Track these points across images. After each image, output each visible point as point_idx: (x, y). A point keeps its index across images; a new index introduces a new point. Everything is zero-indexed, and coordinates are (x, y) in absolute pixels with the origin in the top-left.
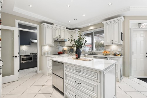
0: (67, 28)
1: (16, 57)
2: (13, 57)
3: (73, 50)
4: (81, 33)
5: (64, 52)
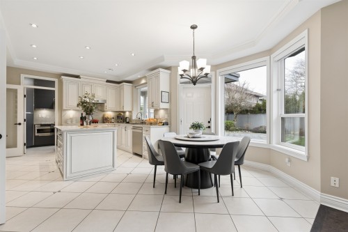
0: (108, 81)
1: (20, 124)
2: (16, 124)
3: (121, 118)
4: (134, 89)
5: (105, 120)
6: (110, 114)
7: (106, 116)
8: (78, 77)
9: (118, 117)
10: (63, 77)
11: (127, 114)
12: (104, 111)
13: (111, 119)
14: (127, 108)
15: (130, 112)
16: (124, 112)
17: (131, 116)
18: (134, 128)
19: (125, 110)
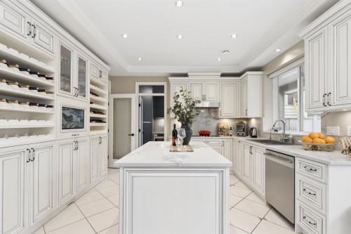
0: (223, 75)
1: (133, 135)
2: (130, 135)
3: (243, 129)
4: (266, 79)
5: (220, 131)
6: (226, 123)
7: (221, 126)
8: (186, 75)
9: (238, 127)
10: (170, 78)
11: (253, 123)
12: (218, 119)
13: (228, 130)
14: (253, 112)
15: (258, 119)
16: (248, 119)
17: (260, 125)
18: (270, 153)
19: (249, 116)
